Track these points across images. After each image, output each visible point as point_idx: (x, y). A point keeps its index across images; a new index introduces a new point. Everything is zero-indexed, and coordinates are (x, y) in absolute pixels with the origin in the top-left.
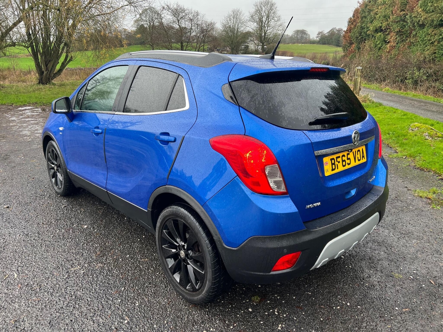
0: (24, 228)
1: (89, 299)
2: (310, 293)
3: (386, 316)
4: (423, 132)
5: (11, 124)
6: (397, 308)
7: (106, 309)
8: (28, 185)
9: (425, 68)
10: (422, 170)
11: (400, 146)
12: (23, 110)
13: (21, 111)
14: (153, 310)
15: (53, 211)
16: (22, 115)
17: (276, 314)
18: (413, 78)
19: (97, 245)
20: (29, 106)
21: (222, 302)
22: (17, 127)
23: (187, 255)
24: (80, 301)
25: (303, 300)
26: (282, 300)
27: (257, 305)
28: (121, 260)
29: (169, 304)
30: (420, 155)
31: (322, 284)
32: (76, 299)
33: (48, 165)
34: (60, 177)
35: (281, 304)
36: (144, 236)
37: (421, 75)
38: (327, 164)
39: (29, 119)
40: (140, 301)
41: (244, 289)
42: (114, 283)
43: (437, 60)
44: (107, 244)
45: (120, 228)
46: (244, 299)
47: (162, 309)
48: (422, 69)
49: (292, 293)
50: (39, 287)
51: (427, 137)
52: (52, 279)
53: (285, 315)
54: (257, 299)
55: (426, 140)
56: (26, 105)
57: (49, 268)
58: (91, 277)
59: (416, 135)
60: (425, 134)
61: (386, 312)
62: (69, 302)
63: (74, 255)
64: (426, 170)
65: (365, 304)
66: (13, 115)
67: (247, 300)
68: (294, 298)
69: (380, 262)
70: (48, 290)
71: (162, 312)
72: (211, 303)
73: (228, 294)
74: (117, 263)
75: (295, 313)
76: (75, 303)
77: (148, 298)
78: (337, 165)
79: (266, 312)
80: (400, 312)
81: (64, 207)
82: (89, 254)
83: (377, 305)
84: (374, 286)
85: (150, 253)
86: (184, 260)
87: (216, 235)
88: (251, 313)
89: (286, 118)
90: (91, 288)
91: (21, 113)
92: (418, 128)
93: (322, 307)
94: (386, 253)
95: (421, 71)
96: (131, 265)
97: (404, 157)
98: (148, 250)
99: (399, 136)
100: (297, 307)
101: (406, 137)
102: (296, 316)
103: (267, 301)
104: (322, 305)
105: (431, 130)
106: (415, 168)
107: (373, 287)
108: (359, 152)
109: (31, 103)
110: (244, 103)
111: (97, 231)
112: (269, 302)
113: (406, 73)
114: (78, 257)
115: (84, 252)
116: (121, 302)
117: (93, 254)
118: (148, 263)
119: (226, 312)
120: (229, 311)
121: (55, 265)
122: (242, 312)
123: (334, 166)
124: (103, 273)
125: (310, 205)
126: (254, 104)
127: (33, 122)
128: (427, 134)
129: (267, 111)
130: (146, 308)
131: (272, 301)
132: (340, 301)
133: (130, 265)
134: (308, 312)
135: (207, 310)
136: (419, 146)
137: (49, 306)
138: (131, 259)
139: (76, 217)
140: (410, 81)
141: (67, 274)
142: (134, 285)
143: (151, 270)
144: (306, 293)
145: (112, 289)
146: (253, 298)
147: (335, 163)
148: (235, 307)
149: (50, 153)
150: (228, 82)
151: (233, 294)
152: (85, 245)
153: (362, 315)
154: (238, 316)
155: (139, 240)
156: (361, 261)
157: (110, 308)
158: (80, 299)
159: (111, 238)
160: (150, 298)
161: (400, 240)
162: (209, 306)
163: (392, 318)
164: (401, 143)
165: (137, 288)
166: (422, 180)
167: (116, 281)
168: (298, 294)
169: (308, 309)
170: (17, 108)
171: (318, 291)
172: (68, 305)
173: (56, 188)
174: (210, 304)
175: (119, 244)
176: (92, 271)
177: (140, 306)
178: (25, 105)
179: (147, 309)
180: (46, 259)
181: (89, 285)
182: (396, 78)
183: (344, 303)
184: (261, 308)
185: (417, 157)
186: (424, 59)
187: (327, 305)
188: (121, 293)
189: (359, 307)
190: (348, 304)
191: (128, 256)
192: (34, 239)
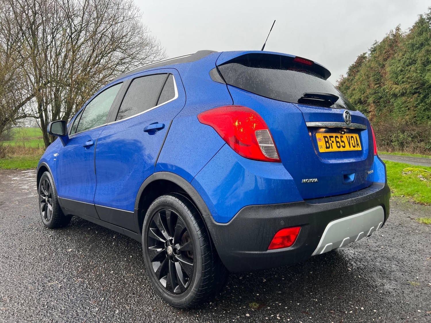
0: (5, 253)
1: (63, 308)
2: (316, 300)
3: (408, 317)
4: (417, 175)
5: (12, 182)
6: (419, 311)
7: (80, 317)
8: (18, 222)
9: (408, 131)
10: (422, 204)
11: (396, 188)
12: (26, 173)
13: (24, 173)
14: (135, 317)
15: (39, 239)
16: (24, 176)
17: (278, 319)
18: (398, 141)
19: (79, 264)
20: (33, 170)
21: (215, 308)
22: (18, 184)
23: (175, 250)
24: (52, 310)
25: (309, 306)
26: (284, 306)
27: (255, 311)
28: (104, 275)
29: (153, 311)
30: (418, 193)
31: (329, 292)
32: (48, 309)
33: (40, 198)
34: (50, 207)
35: (284, 310)
36: (131, 257)
37: (405, 137)
38: (320, 140)
39: (31, 179)
40: (121, 309)
41: (241, 297)
42: (94, 294)
43: (418, 122)
44: (90, 263)
45: (107, 251)
46: (240, 305)
47: (146, 316)
48: (406, 132)
49: (296, 300)
50: (10, 299)
51: (422, 179)
52: (25, 292)
53: (289, 320)
54: (255, 305)
55: (421, 181)
56: (30, 169)
57: (25, 283)
58: (69, 290)
59: (410, 178)
60: (418, 176)
61: (407, 315)
62: (40, 311)
63: (54, 273)
64: (427, 204)
65: (382, 308)
66: (15, 176)
67: (243, 306)
68: (298, 304)
69: (393, 274)
70: (19, 301)
71: (145, 319)
72: (202, 310)
73: (222, 302)
74: (99, 278)
75: (300, 318)
76: (47, 312)
77: (131, 306)
78: (331, 144)
79: (266, 317)
80: (423, 314)
81: (50, 236)
82: (70, 272)
83: (396, 309)
84: (390, 293)
85: (136, 270)
86: (172, 257)
87: (205, 211)
88: (249, 318)
89: (274, 92)
90: (67, 299)
91: (24, 174)
92: (411, 171)
93: (331, 312)
94: (397, 266)
95: (405, 134)
96: (115, 279)
97: (402, 196)
98: (134, 267)
99: (393, 180)
100: (302, 312)
101: (400, 180)
102: (302, 320)
103: (266, 307)
104: (331, 310)
105: (425, 173)
106: (414, 203)
107: (388, 293)
108: (352, 139)
109: (34, 168)
110: (231, 81)
111: (82, 253)
112: (269, 308)
113: (391, 136)
114: (58, 274)
115: (65, 270)
116: (98, 310)
117: (74, 271)
118: (133, 278)
119: (219, 317)
120: (223, 316)
121: (31, 281)
122: (239, 317)
123: (327, 144)
124: (83, 286)
125: (307, 180)
126: (242, 80)
127: (34, 180)
128: (421, 176)
129: (255, 85)
130: (126, 316)
131: (273, 307)
132: (352, 306)
133: (113, 279)
134: (316, 317)
135: (198, 316)
136: (415, 186)
137: (16, 314)
138: (115, 275)
139: (62, 244)
140: (396, 143)
141: (43, 288)
142: (115, 296)
143: (136, 283)
144: (312, 299)
145: (90, 300)
146: (250, 305)
147: (329, 142)
148: (230, 312)
149: (43, 185)
150: (216, 67)
151: (227, 302)
152: (67, 264)
153: (380, 318)
154: (234, 320)
155: (125, 259)
156: (371, 273)
157: (86, 315)
158: (52, 308)
159: (96, 259)
160: (132, 306)
161: (411, 256)
162: (200, 312)
163: (415, 319)
164: (397, 185)
165: (119, 298)
166: (424, 212)
167: (96, 293)
168: (302, 301)
169: (315, 314)
170: (20, 171)
171: (326, 298)
172: (39, 314)
173: (45, 221)
174: (200, 310)
175: (103, 263)
176: (70, 285)
177: (120, 314)
178: (28, 169)
179: (128, 316)
180: (22, 276)
181: (65, 296)
182: (382, 142)
183: (357, 308)
184: (260, 313)
185: (415, 195)
186: (406, 123)
187: (338, 310)
188: (100, 303)
189: (375, 311)
190: (362, 308)
191: (112, 272)
192: (14, 261)
